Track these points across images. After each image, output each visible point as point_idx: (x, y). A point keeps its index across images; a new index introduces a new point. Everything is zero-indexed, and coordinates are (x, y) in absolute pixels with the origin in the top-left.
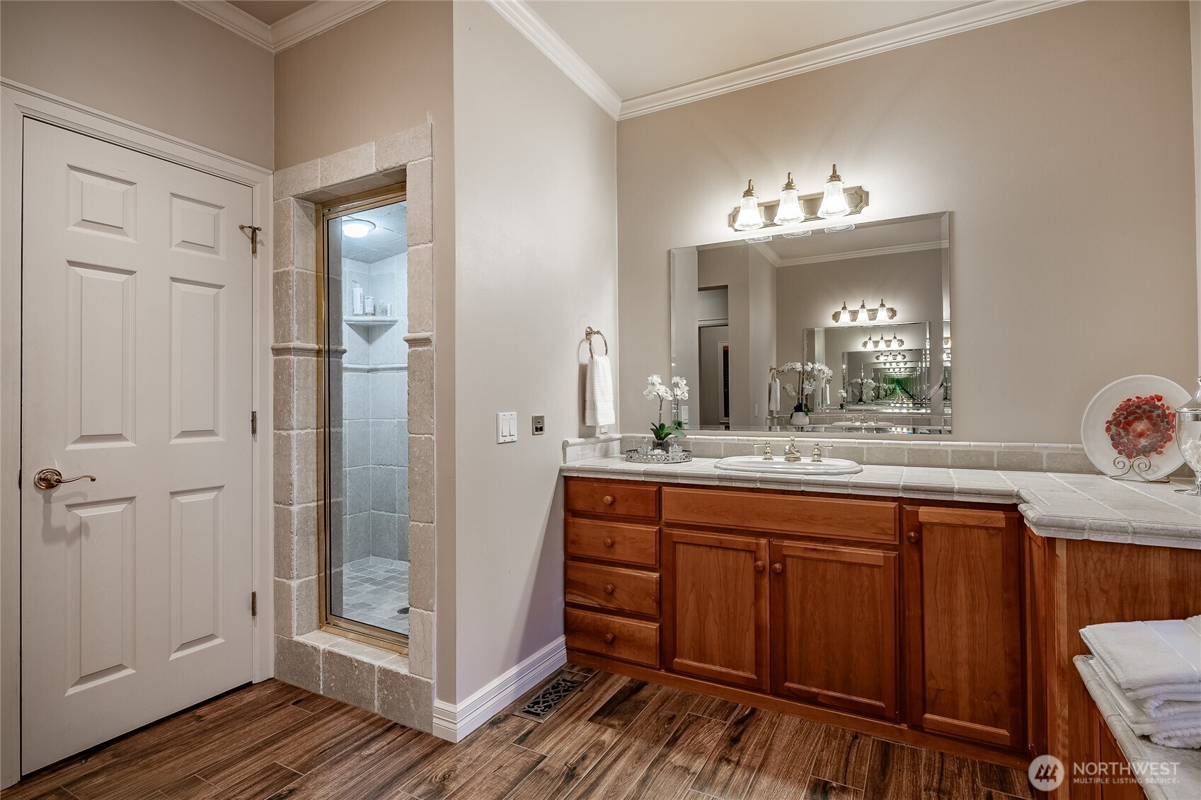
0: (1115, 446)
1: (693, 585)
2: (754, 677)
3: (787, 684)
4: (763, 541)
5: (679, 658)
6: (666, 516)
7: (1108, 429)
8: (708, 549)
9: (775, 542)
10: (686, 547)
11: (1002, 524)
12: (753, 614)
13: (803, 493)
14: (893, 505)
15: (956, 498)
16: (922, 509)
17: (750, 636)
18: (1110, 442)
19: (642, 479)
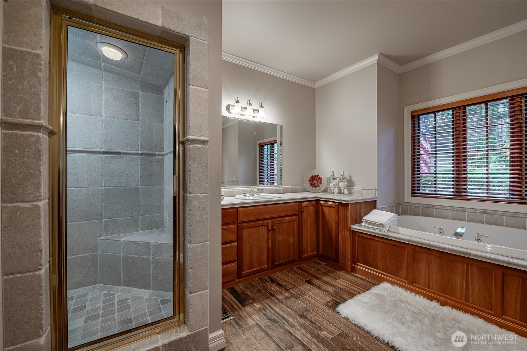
0: (311, 185)
1: (249, 243)
2: (267, 266)
3: (275, 264)
4: (270, 221)
5: (244, 271)
6: (240, 220)
7: (309, 182)
8: (253, 228)
9: (273, 220)
10: (246, 229)
11: (315, 204)
12: (266, 245)
13: (280, 204)
14: (298, 203)
15: (308, 200)
16: (303, 203)
17: (266, 253)
18: (310, 185)
19: (231, 207)
